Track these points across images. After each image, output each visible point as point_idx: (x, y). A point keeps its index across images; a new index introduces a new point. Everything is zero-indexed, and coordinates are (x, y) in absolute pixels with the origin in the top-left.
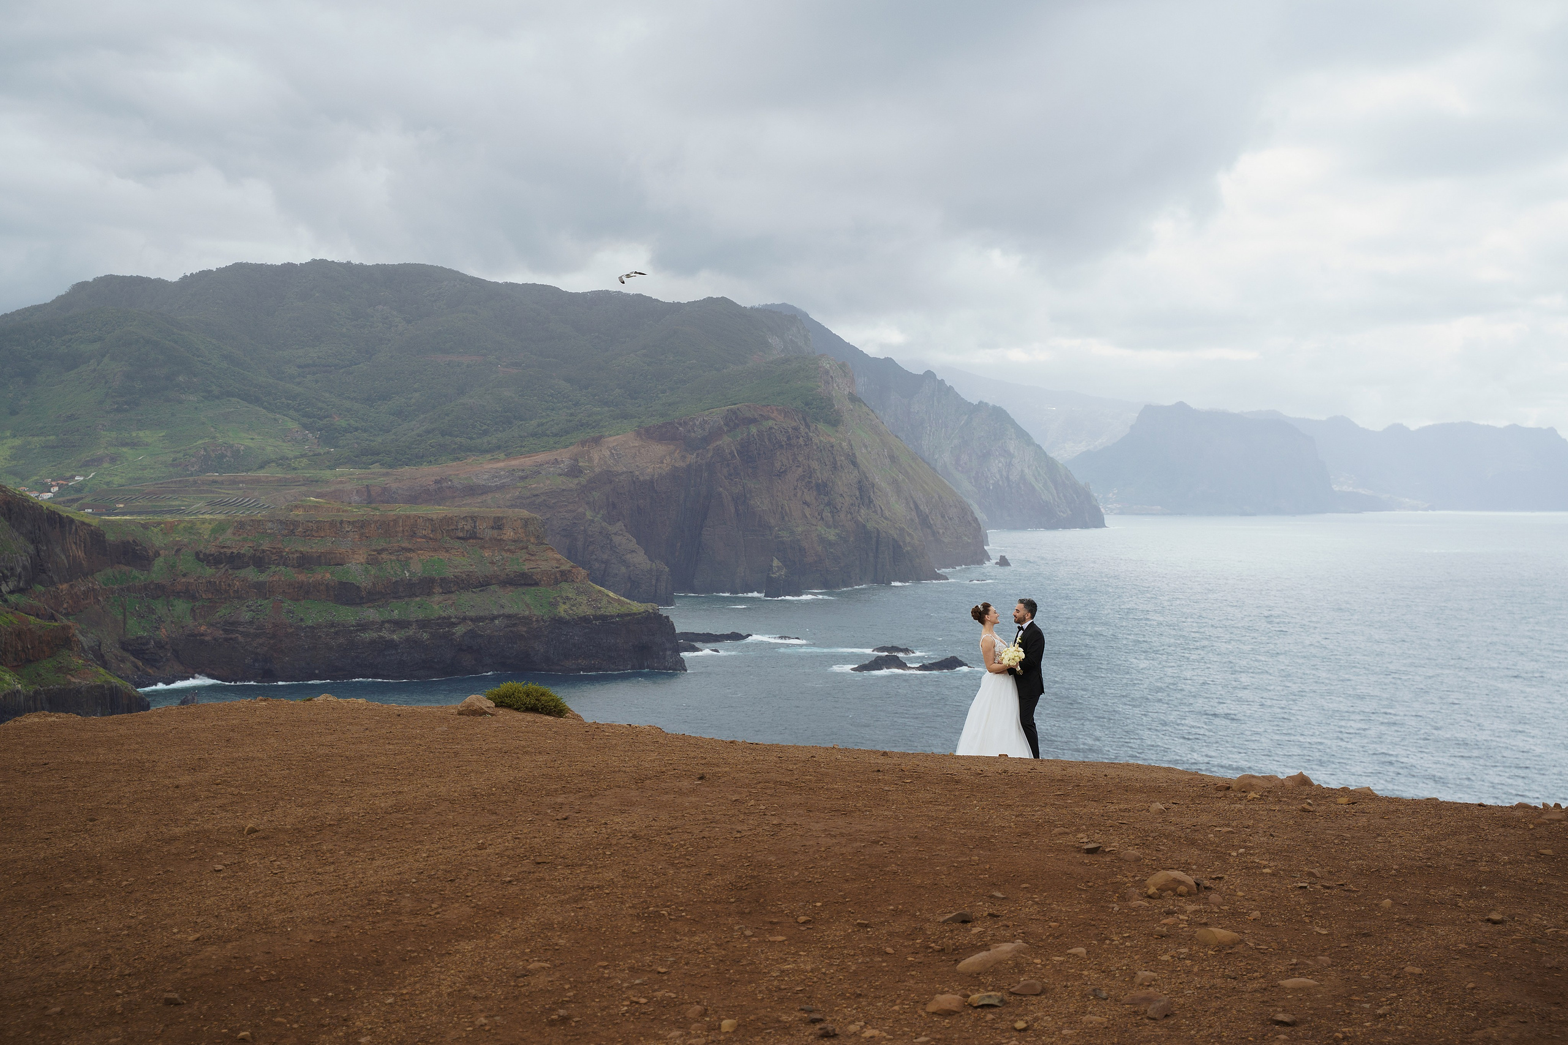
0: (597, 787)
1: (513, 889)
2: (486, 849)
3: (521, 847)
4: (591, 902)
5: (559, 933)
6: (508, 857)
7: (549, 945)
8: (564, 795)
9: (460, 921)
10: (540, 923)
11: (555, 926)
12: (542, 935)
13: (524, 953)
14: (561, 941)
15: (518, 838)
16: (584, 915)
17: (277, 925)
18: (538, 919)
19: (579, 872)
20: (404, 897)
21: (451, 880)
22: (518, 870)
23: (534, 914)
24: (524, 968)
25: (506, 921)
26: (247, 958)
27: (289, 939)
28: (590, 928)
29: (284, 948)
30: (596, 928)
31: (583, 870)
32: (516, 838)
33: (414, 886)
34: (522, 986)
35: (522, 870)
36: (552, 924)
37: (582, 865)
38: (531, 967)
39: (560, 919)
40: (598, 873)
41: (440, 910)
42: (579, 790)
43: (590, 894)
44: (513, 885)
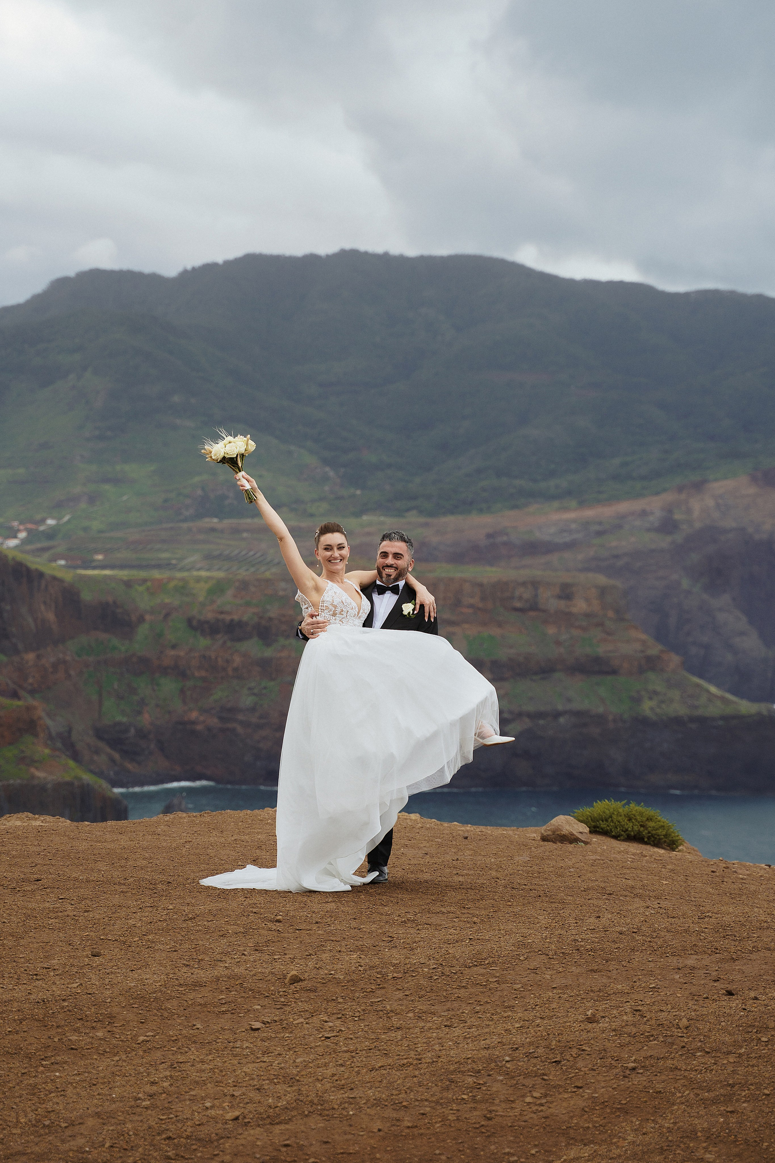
0: (739, 948)
1: (638, 1080)
2: (597, 1022)
3: (645, 1024)
4: (745, 1105)
5: (705, 1145)
6: (629, 1034)
8: (696, 957)
9: (572, 1118)
10: (678, 1129)
11: (699, 1134)
12: (682, 1145)
14: (708, 1156)
15: (639, 1010)
16: (737, 1122)
17: (336, 1107)
18: (675, 1123)
19: (725, 1062)
20: (496, 1081)
21: (555, 1062)
22: (643, 1054)
23: (669, 1115)
25: (632, 1122)
26: (301, 1147)
27: (351, 1126)
28: (746, 1141)
29: (346, 1137)
30: (755, 1141)
31: (731, 1060)
32: (636, 1011)
33: (508, 1066)
35: (649, 1054)
36: (694, 1132)
37: (729, 1053)
39: (705, 1125)
40: (753, 1066)
41: (544, 1101)
42: (716, 951)
43: (744, 1094)
44: (638, 1073)
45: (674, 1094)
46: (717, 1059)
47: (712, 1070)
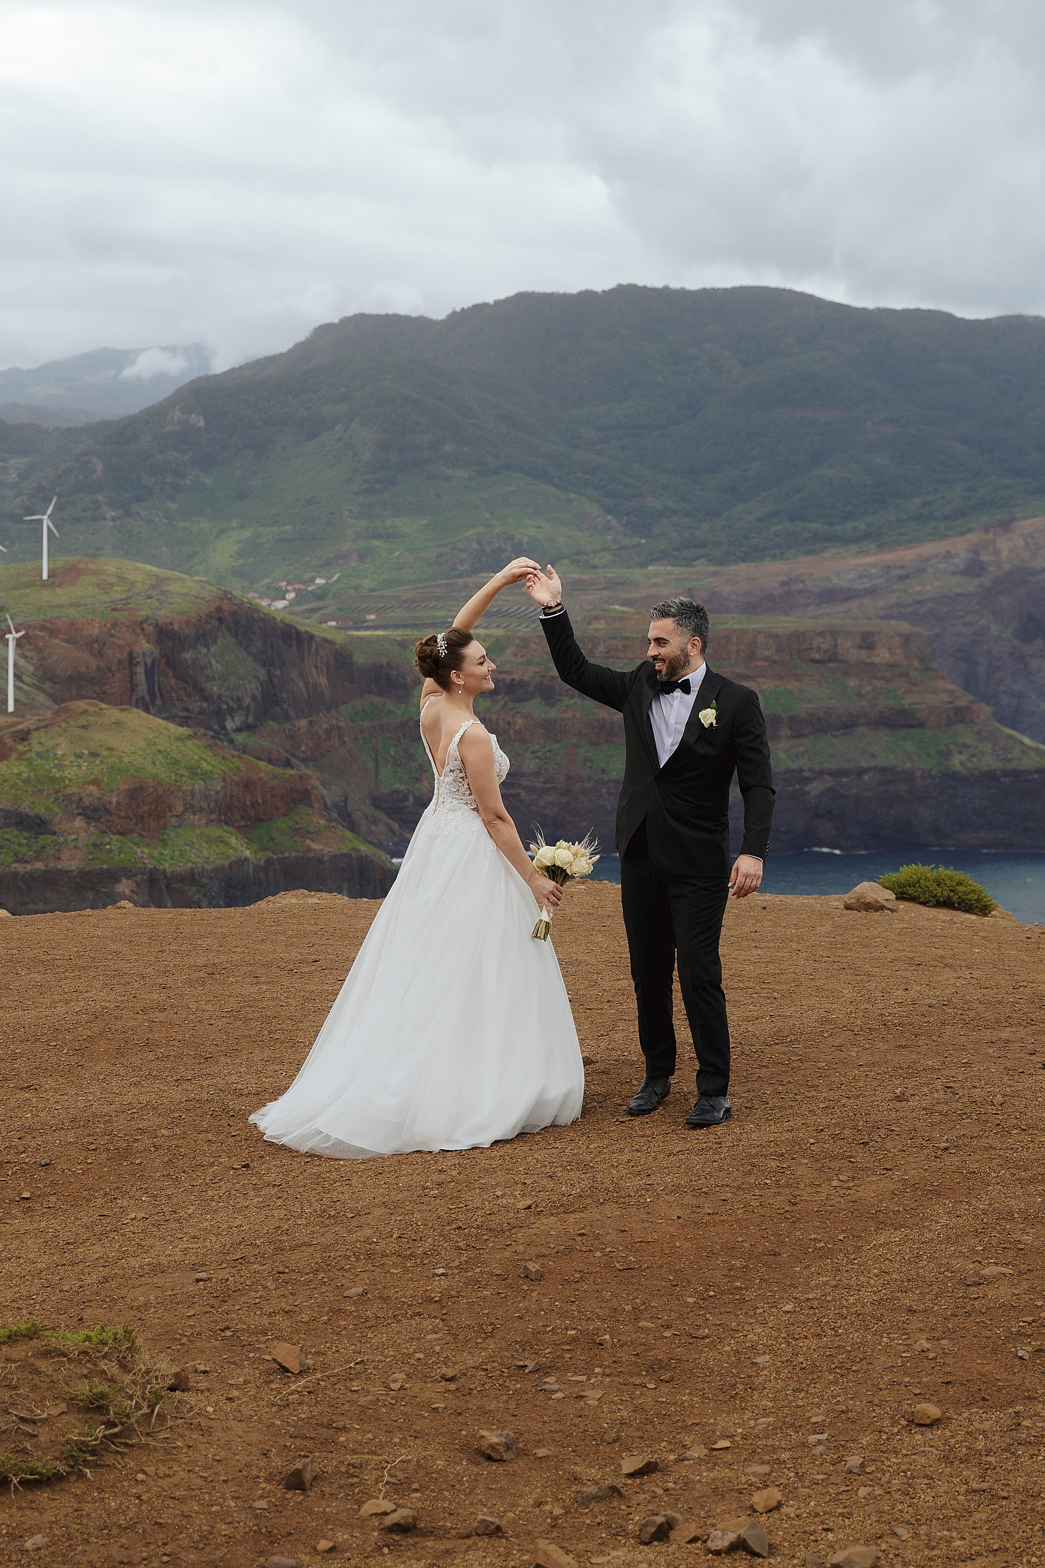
1: (951, 1160)
2: (907, 1100)
3: (957, 1101)
5: (1022, 1226)
6: (941, 1113)
7: (1011, 1243)
8: (1010, 1029)
9: (881, 1201)
10: (994, 1209)
11: (1016, 1215)
12: (998, 1227)
13: (973, 1250)
14: (1026, 1237)
15: (951, 1087)
17: (632, 1194)
18: (990, 1204)
20: (801, 1164)
21: (863, 1143)
22: (955, 1133)
23: (984, 1196)
24: (976, 1273)
25: (946, 1204)
26: (597, 1237)
27: (649, 1213)
29: (643, 1225)
32: (948, 1087)
33: (813, 1148)
34: (975, 1299)
35: (963, 1133)
36: (1012, 1213)
38: (986, 1272)
39: (1023, 1206)
41: (851, 1184)
42: (1032, 1022)
44: (950, 1153)
45: (989, 1174)
46: (1034, 1136)
47: (1029, 1148)
